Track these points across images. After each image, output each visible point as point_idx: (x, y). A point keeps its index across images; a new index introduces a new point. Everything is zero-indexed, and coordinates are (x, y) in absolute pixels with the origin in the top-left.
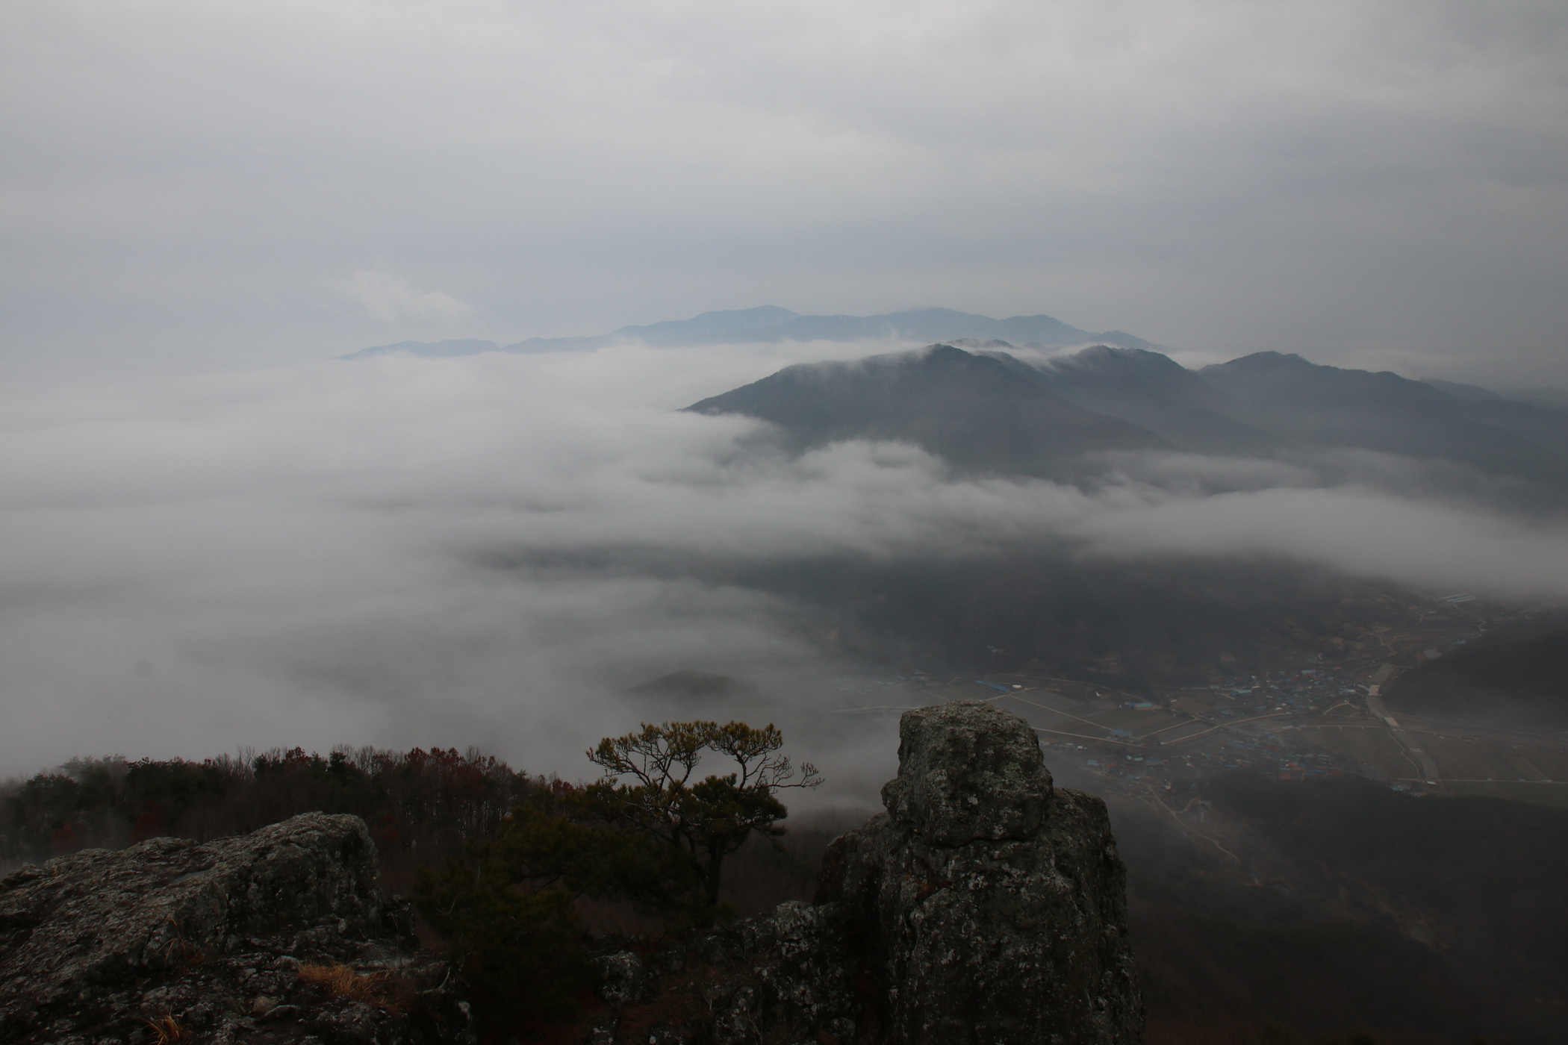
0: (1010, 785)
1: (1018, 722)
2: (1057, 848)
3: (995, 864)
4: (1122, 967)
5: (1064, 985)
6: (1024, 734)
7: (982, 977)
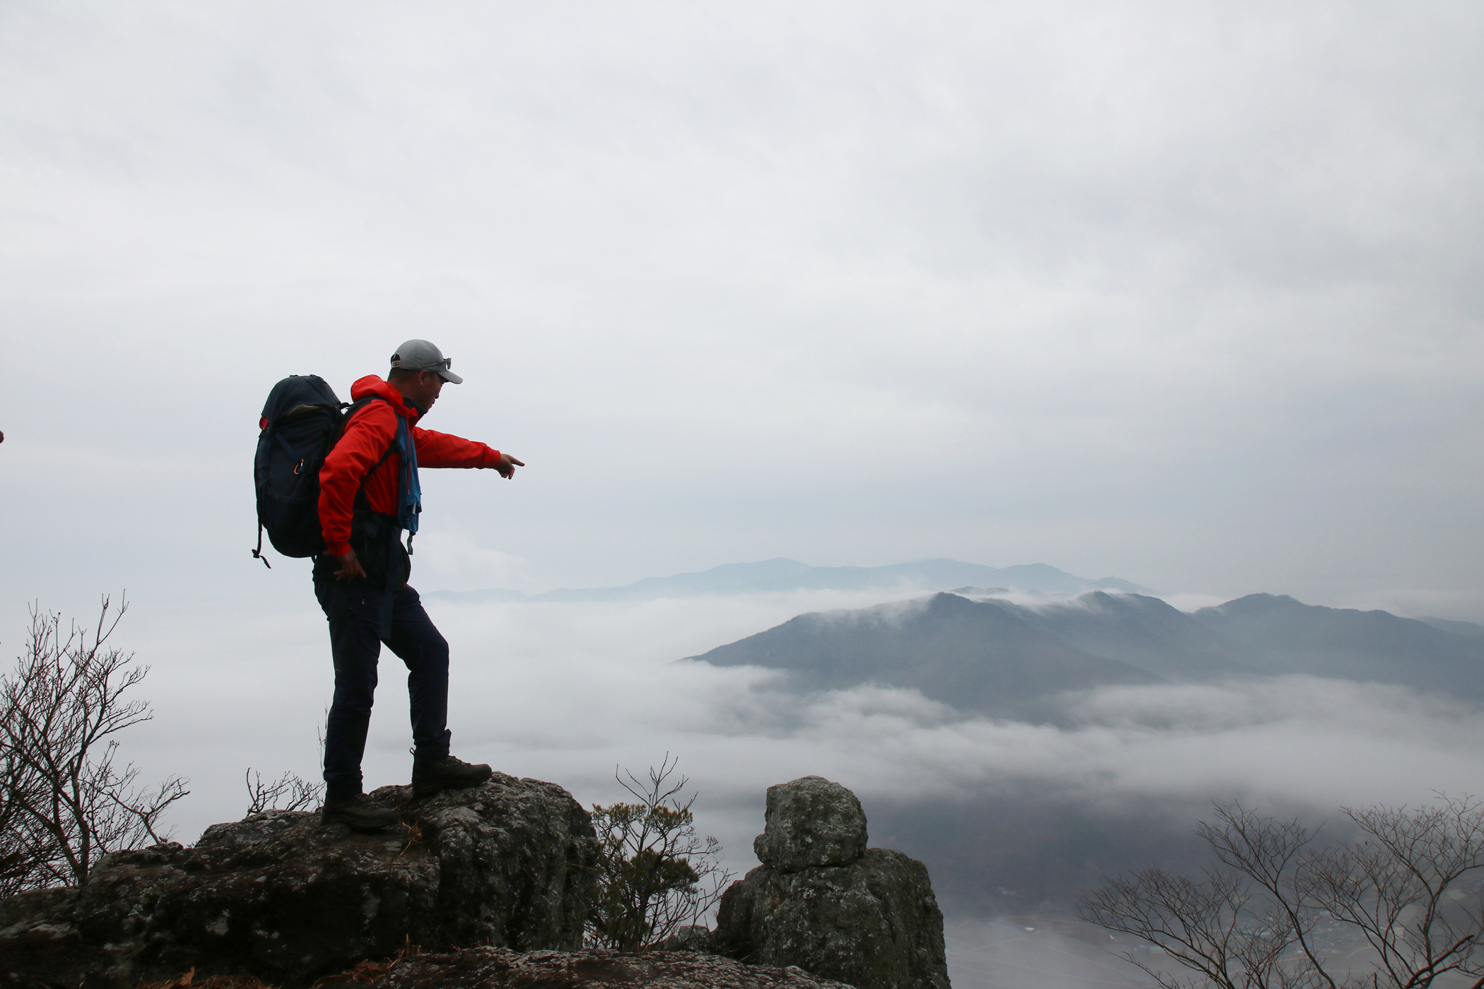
0: (834, 829)
3: (822, 882)
5: (871, 968)
6: (848, 798)
7: (812, 960)
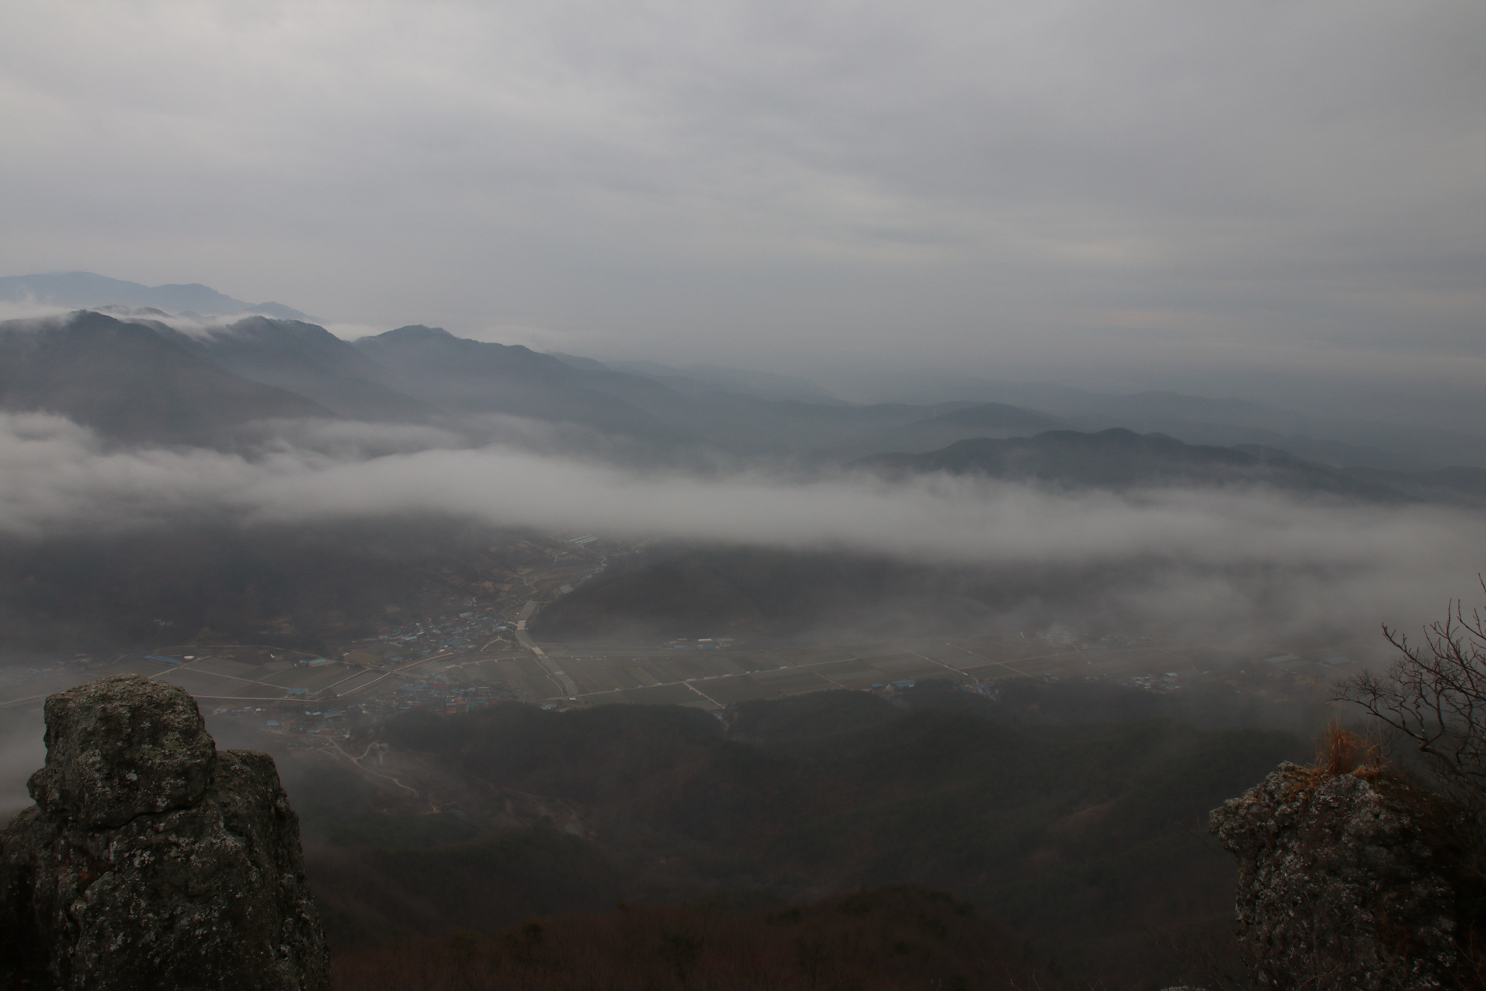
0: (171, 755)
1: (174, 691)
2: (226, 810)
3: (161, 837)
4: (302, 912)
5: (244, 941)
6: (181, 702)
7: (157, 954)
